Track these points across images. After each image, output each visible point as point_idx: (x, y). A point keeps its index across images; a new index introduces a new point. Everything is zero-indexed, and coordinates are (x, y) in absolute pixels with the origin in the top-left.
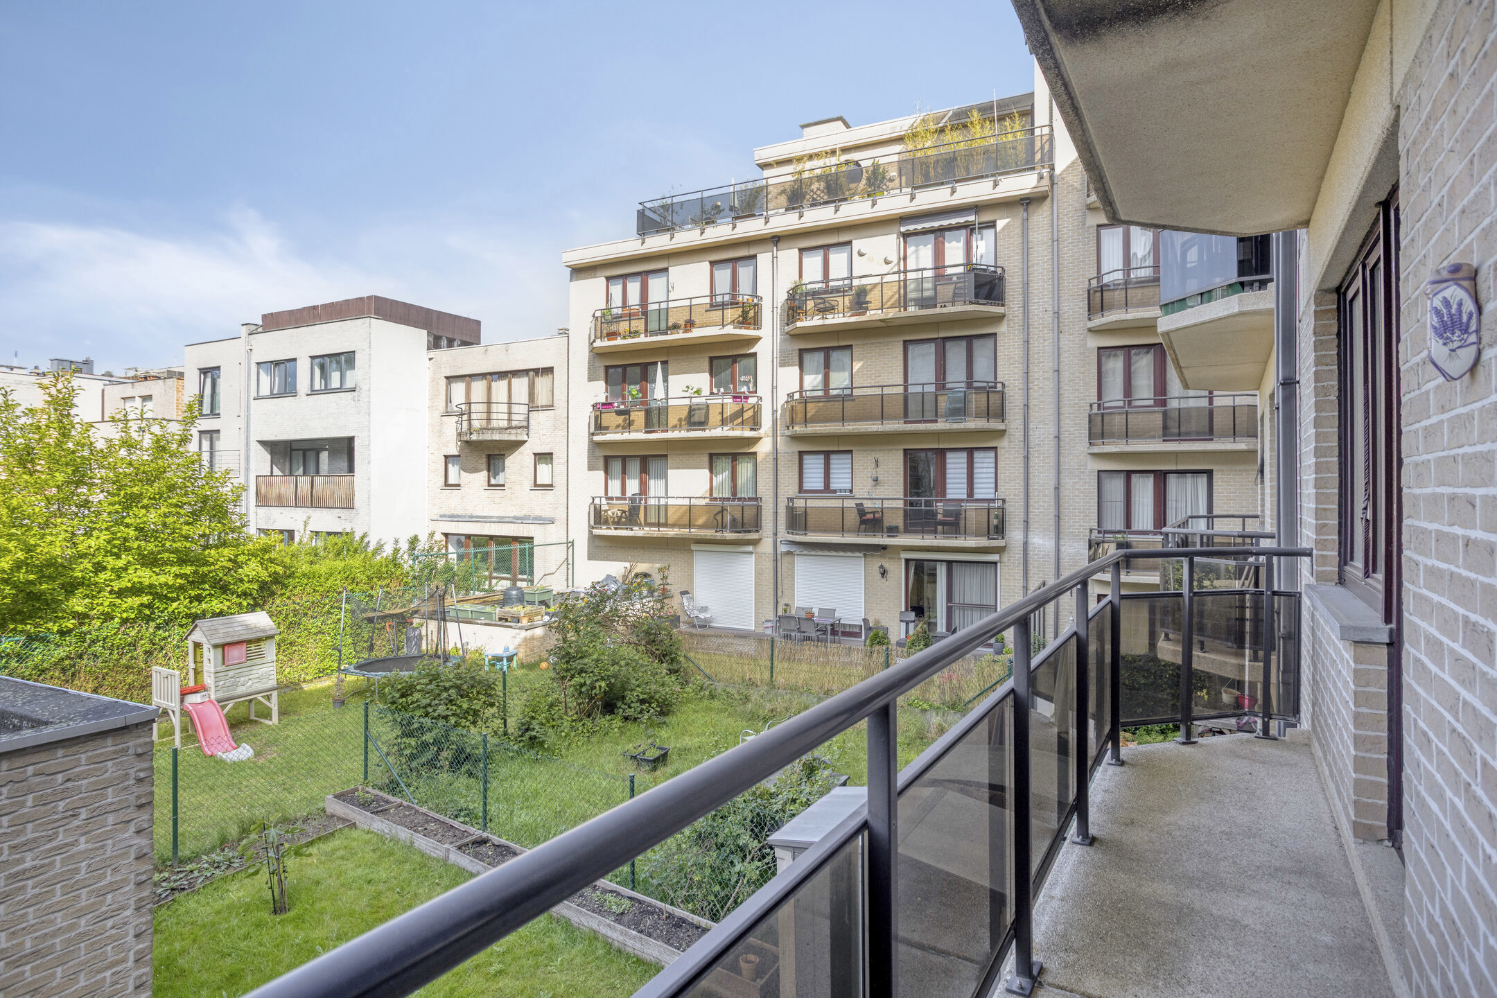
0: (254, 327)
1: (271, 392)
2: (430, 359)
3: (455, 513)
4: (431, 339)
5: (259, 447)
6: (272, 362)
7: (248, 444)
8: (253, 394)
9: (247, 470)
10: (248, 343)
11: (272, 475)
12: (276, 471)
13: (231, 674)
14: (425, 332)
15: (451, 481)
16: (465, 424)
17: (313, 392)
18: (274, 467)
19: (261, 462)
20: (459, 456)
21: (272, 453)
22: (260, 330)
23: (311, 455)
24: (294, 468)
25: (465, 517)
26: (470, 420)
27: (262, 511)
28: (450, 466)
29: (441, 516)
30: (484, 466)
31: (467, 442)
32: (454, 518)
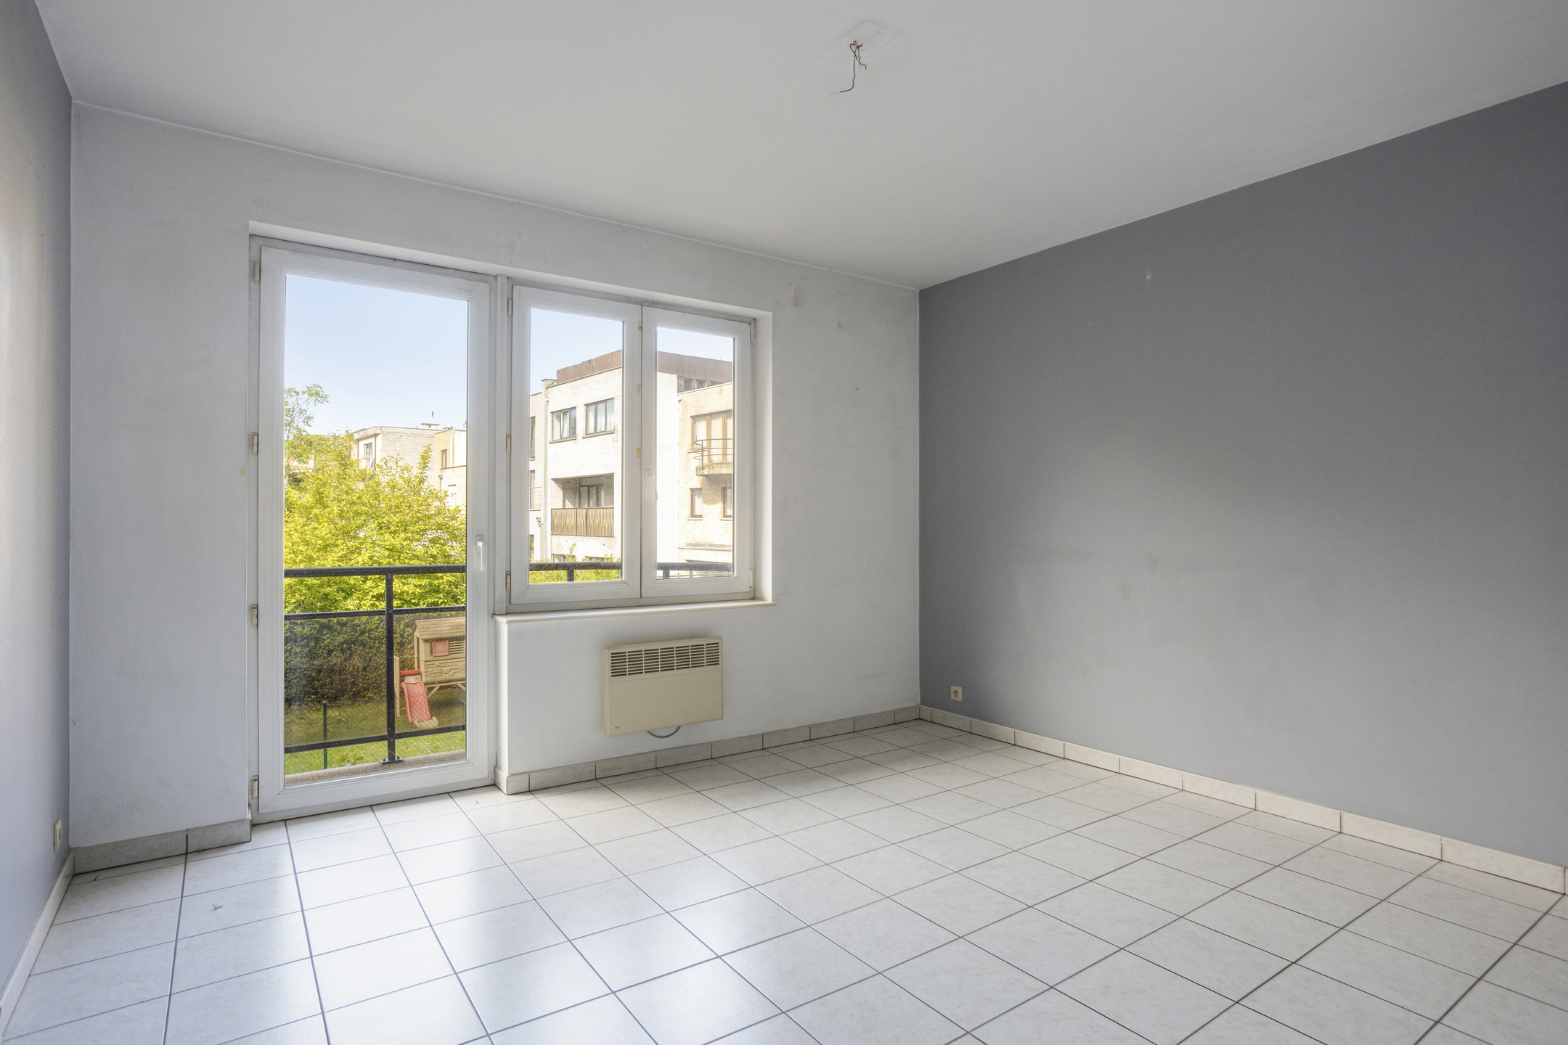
0: (551, 382)
1: (561, 436)
2: (680, 401)
3: (698, 541)
4: (682, 382)
5: (554, 484)
6: (561, 411)
7: (545, 482)
8: (549, 439)
9: (546, 504)
10: (546, 396)
11: (564, 508)
12: (568, 505)
13: (437, 663)
14: (675, 377)
15: (697, 513)
16: (706, 459)
17: (588, 435)
18: (567, 502)
19: (555, 497)
20: (701, 489)
21: (564, 489)
22: (555, 383)
23: (593, 491)
24: (582, 502)
25: (705, 545)
26: (709, 455)
27: (555, 538)
28: (696, 498)
29: (688, 545)
30: (720, 498)
31: (707, 476)
32: (697, 546)
